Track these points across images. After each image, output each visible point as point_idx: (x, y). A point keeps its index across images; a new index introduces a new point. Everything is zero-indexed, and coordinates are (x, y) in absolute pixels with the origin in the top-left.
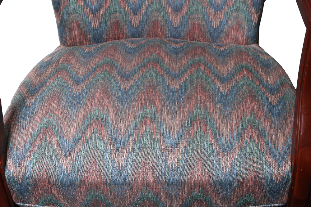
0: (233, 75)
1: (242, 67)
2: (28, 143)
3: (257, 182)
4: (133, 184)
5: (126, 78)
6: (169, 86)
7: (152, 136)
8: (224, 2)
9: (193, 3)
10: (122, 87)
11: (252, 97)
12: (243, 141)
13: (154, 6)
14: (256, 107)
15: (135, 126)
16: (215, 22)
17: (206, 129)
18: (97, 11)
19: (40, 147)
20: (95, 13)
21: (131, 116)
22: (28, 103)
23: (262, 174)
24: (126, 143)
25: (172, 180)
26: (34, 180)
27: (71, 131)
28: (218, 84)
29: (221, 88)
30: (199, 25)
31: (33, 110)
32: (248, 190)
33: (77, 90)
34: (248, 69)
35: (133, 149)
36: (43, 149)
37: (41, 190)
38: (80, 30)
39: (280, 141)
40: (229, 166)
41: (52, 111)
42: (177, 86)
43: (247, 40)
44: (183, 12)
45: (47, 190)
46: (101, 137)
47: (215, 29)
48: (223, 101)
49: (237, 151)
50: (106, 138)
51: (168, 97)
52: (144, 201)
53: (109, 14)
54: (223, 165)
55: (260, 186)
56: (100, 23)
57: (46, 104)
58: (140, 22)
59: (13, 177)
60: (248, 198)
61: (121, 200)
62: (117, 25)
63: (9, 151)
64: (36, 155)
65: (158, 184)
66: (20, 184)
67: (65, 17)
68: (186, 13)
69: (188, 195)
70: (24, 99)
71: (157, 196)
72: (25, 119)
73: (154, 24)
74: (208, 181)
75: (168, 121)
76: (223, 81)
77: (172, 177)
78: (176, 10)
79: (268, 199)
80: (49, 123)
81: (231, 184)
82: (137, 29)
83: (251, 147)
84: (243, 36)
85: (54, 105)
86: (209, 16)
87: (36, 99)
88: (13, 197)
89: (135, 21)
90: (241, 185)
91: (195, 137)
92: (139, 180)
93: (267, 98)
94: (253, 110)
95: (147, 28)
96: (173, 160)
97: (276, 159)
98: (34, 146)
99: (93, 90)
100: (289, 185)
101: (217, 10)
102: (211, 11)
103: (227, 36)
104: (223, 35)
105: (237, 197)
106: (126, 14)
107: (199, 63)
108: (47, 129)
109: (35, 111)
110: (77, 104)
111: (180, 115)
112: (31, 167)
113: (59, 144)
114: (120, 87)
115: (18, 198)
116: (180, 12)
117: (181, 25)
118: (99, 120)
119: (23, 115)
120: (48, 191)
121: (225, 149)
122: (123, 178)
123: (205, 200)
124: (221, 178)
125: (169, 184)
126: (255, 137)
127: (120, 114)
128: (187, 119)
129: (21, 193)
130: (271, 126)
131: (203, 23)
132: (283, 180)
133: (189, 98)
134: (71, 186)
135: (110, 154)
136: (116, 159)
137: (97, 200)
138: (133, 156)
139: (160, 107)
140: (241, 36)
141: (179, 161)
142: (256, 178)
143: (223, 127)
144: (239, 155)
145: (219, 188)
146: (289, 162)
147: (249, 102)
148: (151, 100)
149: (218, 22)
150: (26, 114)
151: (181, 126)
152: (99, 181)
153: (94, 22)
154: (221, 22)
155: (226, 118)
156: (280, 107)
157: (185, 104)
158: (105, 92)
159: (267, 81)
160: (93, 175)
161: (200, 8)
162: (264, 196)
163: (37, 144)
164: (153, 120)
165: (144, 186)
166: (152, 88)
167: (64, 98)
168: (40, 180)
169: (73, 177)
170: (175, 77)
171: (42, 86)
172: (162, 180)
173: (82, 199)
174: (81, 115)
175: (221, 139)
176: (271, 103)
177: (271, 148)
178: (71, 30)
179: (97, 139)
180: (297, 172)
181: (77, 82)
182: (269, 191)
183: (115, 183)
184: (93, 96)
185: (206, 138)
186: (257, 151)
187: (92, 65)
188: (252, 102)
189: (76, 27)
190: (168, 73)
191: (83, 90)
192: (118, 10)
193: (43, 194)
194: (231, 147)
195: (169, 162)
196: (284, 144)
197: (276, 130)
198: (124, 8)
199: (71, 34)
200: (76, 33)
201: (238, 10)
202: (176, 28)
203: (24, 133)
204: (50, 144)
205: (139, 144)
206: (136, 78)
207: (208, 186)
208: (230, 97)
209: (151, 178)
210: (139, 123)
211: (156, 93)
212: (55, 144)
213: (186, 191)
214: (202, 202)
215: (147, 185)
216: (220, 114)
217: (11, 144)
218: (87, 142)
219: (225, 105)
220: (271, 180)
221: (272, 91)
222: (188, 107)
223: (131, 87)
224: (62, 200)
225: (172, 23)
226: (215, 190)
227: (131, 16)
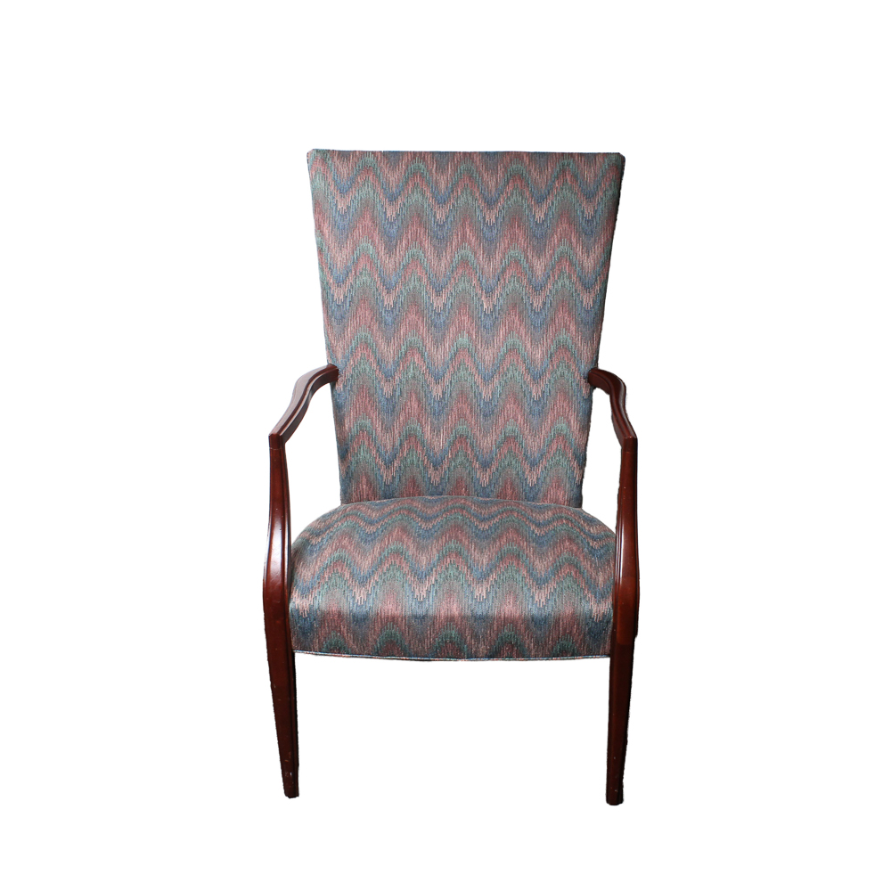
0: (549, 522)
1: (561, 517)
2: (316, 576)
3: (574, 618)
4: (435, 617)
5: (427, 519)
6: (477, 527)
7: (457, 569)
8: (542, 455)
9: (505, 457)
10: (423, 526)
11: (570, 539)
12: (559, 576)
13: (459, 460)
14: (574, 549)
15: (439, 559)
16: (531, 479)
17: (518, 564)
18: (391, 462)
19: (330, 578)
20: (388, 464)
21: (434, 550)
22: (314, 542)
23: (580, 610)
24: (428, 574)
25: (480, 613)
26: (322, 612)
27: (366, 564)
28: (533, 527)
29: (536, 531)
30: (512, 484)
31: (320, 547)
32: (565, 630)
33: (372, 529)
34: (567, 519)
35: (436, 581)
36: (333, 581)
37: (328, 626)
38: (369, 483)
39: (601, 579)
40: (543, 600)
41: (343, 547)
42: (487, 527)
43: (569, 501)
44: (494, 468)
45: (336, 627)
46: (400, 568)
47: (531, 488)
48: (539, 541)
49: (552, 585)
50: (406, 570)
51: (476, 535)
52: (446, 642)
53: (405, 467)
54: (536, 599)
55: (578, 625)
56: (393, 478)
57: (336, 541)
58: (441, 479)
59: (298, 610)
60: (564, 642)
61: (420, 641)
62: (414, 481)
63: (293, 584)
64: (326, 586)
65: (463, 618)
66: (305, 619)
67: (352, 468)
68: (497, 469)
69: (497, 634)
70: (308, 540)
71: (461, 634)
72: (311, 555)
73: (458, 482)
74: (520, 616)
75: (476, 555)
76: (538, 525)
77: (480, 611)
78: (485, 465)
79: (588, 646)
80: (340, 557)
81: (545, 619)
82: (436, 488)
83: (568, 582)
84: (564, 496)
85: (345, 542)
86: (524, 473)
87: (323, 539)
88: (293, 640)
89: (436, 479)
90: (557, 621)
91: (507, 570)
92: (442, 612)
93: (588, 543)
94: (572, 550)
95: (449, 487)
96: (481, 591)
97: (595, 595)
98: (324, 578)
99: (390, 528)
100: (611, 625)
101: (533, 464)
102: (527, 466)
103: (545, 496)
104: (541, 495)
105: (552, 640)
106: (424, 468)
107: (512, 511)
108: (339, 562)
109: (323, 547)
110: (372, 540)
111: (490, 550)
112: (319, 598)
113: (352, 575)
114: (421, 526)
115: (298, 641)
116: (490, 468)
117: (490, 485)
118: (398, 553)
119: (309, 552)
120: (337, 629)
121: (540, 583)
122: (424, 610)
123: (517, 643)
124: (535, 612)
125: (477, 618)
126: (573, 573)
127: (421, 548)
128: (497, 553)
129: (304, 633)
130: (591, 565)
131: (517, 481)
132: (603, 618)
133: (500, 537)
134: (364, 619)
135: (410, 585)
136: (417, 590)
137: (392, 642)
138: (437, 587)
139: (467, 543)
140: (562, 495)
141: (488, 593)
142: (573, 614)
143: (537, 562)
144: (555, 589)
145: (532, 625)
146: (611, 598)
147: (568, 544)
148: (457, 537)
149: (535, 480)
150: (312, 551)
151: (490, 560)
152: (398, 613)
153: (386, 476)
154: (538, 479)
155: (542, 556)
156: (602, 551)
157: (494, 540)
158: (404, 530)
159: (589, 531)
160: (390, 607)
161: (514, 462)
162: (583, 640)
163: (326, 576)
164: (458, 554)
165: (447, 621)
166: (458, 527)
167: (357, 536)
168: (329, 613)
169: (368, 609)
170: (483, 520)
171: (329, 528)
172: (469, 613)
173: (375, 640)
174: (377, 550)
175: (534, 573)
176: (592, 547)
177: (591, 585)
178: (358, 483)
179: (395, 571)
180: (619, 607)
181: (371, 523)
182: (589, 633)
183: (416, 617)
184: (390, 533)
185: (517, 571)
186: (575, 586)
187: (387, 510)
188: (571, 544)
189: (364, 480)
190: (476, 516)
191: (377, 529)
192: (415, 463)
193: (329, 633)
194: (546, 581)
195: (477, 593)
196: (604, 582)
197: (596, 569)
198: (423, 461)
199: (357, 488)
200: (365, 487)
201: (557, 464)
202: (484, 488)
203: (312, 567)
204: (342, 576)
205: (443, 576)
206: (439, 520)
207: (520, 622)
208: (546, 538)
209: (455, 611)
210: (443, 556)
211: (462, 531)
212: (347, 576)
213: (495, 628)
214: (513, 646)
215: (451, 619)
216: (534, 552)
217: (297, 577)
218: (385, 573)
219: (541, 545)
220: (590, 617)
221: (594, 539)
222: (498, 543)
223: (433, 526)
224: (351, 643)
225: (479, 481)
226: (527, 628)
227: (431, 471)
